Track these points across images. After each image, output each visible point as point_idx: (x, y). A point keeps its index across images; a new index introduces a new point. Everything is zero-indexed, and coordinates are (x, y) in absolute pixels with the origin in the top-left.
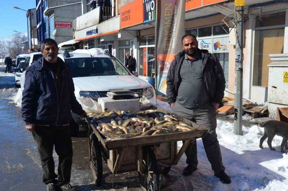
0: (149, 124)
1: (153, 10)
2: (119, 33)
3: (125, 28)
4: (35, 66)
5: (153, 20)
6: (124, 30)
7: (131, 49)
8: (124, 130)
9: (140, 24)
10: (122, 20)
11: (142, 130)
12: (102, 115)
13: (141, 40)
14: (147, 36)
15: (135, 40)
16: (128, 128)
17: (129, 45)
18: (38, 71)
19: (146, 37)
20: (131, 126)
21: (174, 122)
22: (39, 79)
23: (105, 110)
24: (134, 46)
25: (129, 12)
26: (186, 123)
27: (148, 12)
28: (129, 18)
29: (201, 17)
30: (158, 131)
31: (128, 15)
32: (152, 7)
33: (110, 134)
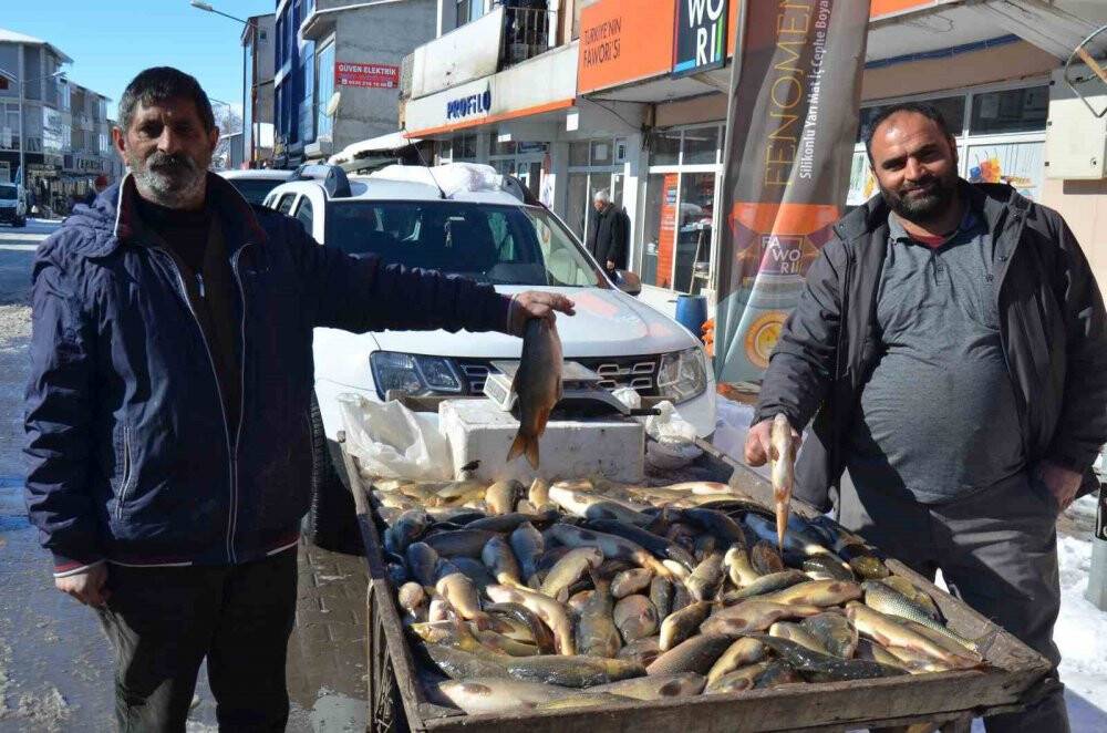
0: (692, 586)
1: (716, 21)
2: (573, 113)
3: (594, 93)
4: (77, 233)
5: (712, 60)
6: (594, 101)
7: (614, 178)
8: (551, 623)
9: (658, 78)
10: (588, 59)
11: (657, 633)
12: (450, 500)
13: (659, 144)
14: (682, 129)
15: (634, 141)
16: (574, 604)
17: (608, 161)
18: (93, 260)
19: (678, 133)
20: (591, 593)
21: (835, 589)
22: (99, 309)
23: (465, 468)
24: (627, 166)
25: (616, 26)
26: (909, 602)
27: (697, 26)
28: (613, 52)
29: (919, 56)
30: (747, 646)
31: (612, 38)
32: (714, 9)
33: (467, 643)
